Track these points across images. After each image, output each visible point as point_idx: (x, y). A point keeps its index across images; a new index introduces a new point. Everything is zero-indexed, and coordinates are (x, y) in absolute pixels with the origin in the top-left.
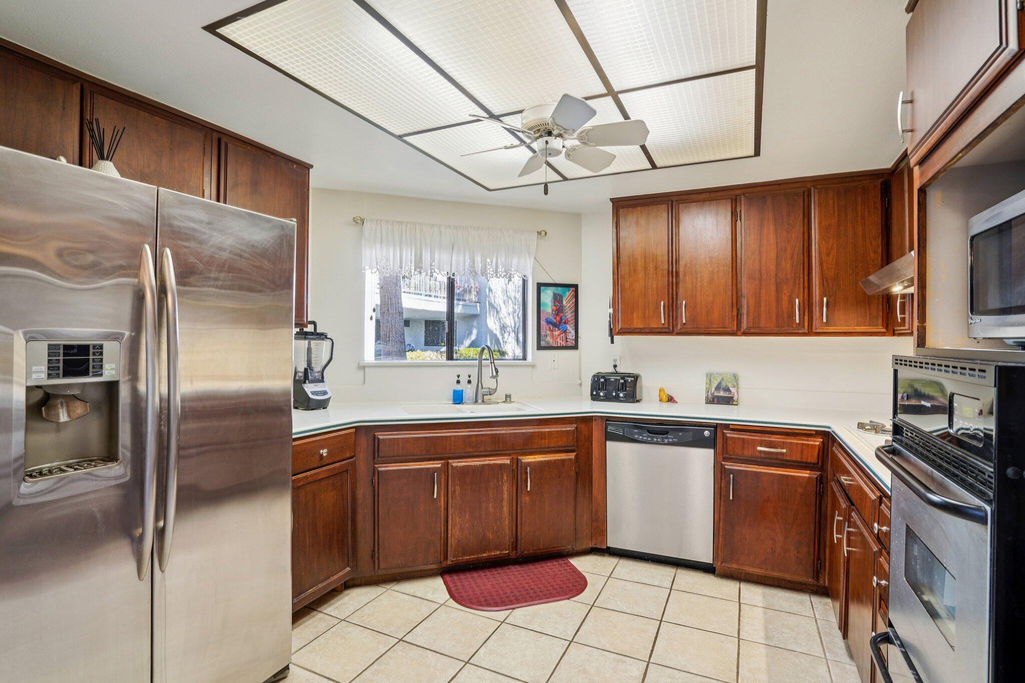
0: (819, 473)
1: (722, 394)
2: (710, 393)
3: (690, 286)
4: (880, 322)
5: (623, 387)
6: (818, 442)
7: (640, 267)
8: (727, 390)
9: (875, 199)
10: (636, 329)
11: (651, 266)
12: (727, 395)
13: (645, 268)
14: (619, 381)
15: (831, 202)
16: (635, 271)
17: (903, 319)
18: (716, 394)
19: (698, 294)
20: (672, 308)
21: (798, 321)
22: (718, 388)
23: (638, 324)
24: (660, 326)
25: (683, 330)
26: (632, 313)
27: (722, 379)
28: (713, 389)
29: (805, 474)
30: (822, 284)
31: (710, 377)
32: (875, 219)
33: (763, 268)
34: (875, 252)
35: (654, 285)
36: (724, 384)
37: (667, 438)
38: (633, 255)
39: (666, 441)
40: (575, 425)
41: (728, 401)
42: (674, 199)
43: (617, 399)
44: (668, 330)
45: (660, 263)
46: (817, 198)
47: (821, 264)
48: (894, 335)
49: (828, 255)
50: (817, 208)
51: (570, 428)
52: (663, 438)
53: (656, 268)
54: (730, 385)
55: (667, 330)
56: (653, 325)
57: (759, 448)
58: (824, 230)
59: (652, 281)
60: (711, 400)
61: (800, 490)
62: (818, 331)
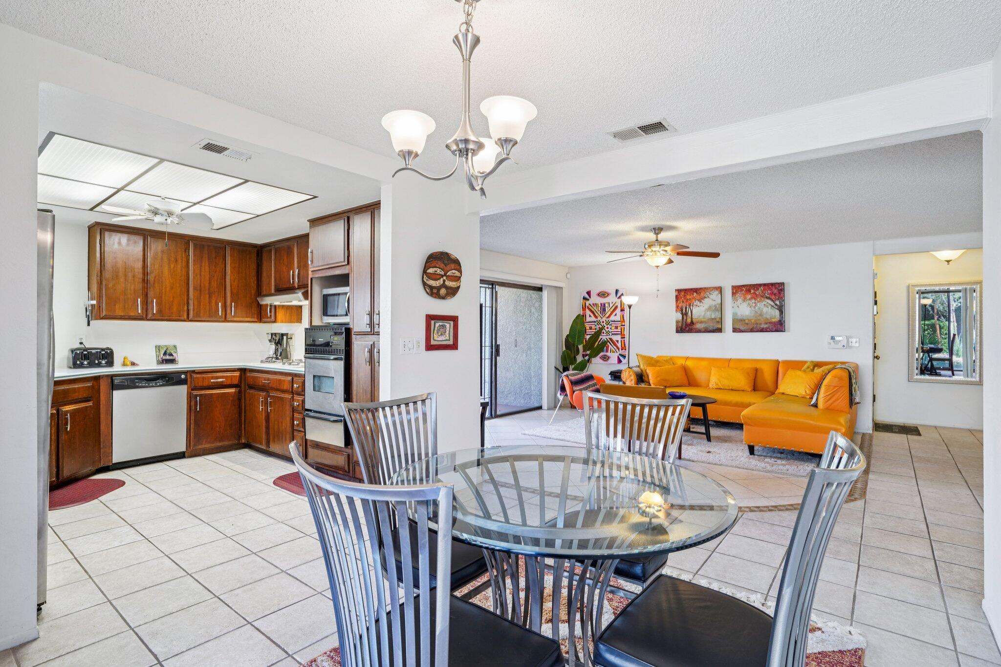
0: (239, 389)
1: (168, 357)
2: (160, 358)
3: (158, 290)
4: (256, 316)
5: (104, 357)
6: (237, 374)
7: (121, 274)
8: (171, 355)
9: (254, 256)
10: (117, 316)
11: (130, 275)
12: (171, 358)
13: (126, 276)
14: (100, 352)
15: (236, 255)
16: (117, 276)
17: (271, 315)
18: (164, 358)
19: (163, 296)
20: (146, 303)
21: (220, 315)
22: (165, 354)
23: (119, 313)
24: (137, 314)
25: (153, 318)
26: (115, 305)
27: (167, 349)
28: (162, 355)
29: (232, 390)
30: (232, 297)
31: (158, 348)
32: (253, 267)
33: (202, 285)
34: (254, 283)
35: (132, 288)
36: (168, 352)
37: (159, 382)
38: (116, 265)
39: (158, 384)
40: (92, 382)
41: (172, 361)
42: (147, 233)
43: (99, 365)
44: (144, 317)
45: (137, 274)
46: (229, 252)
47: (231, 286)
48: (260, 322)
49: (234, 282)
50: (229, 257)
51: (89, 384)
52: (156, 383)
53: (134, 276)
54: (172, 352)
55: (141, 318)
56: (132, 314)
57: (212, 381)
58: (233, 268)
59: (131, 285)
60: (162, 362)
61: (231, 399)
62: (229, 320)
